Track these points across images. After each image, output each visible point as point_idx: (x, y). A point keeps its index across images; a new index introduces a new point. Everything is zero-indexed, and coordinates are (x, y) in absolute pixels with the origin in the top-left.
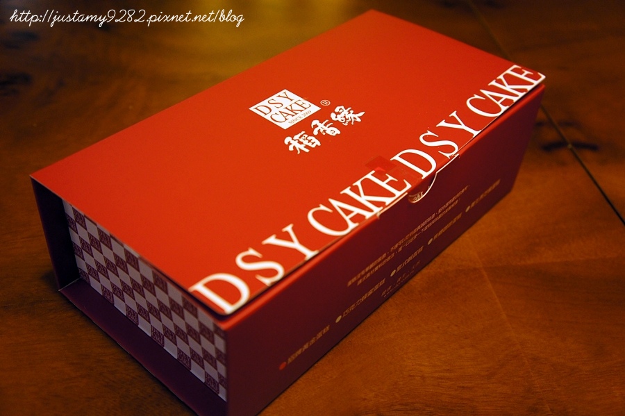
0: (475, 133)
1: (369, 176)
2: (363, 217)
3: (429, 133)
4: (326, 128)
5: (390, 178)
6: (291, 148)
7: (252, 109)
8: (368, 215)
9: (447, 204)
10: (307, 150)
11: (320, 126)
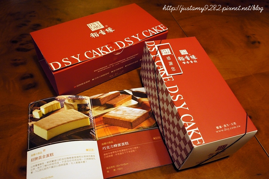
0: (140, 40)
1: (106, 46)
2: (98, 55)
3: (128, 38)
4: (103, 32)
5: (111, 47)
6: (91, 36)
7: (87, 25)
8: (100, 55)
9: (130, 57)
10: (94, 37)
11: (102, 32)
